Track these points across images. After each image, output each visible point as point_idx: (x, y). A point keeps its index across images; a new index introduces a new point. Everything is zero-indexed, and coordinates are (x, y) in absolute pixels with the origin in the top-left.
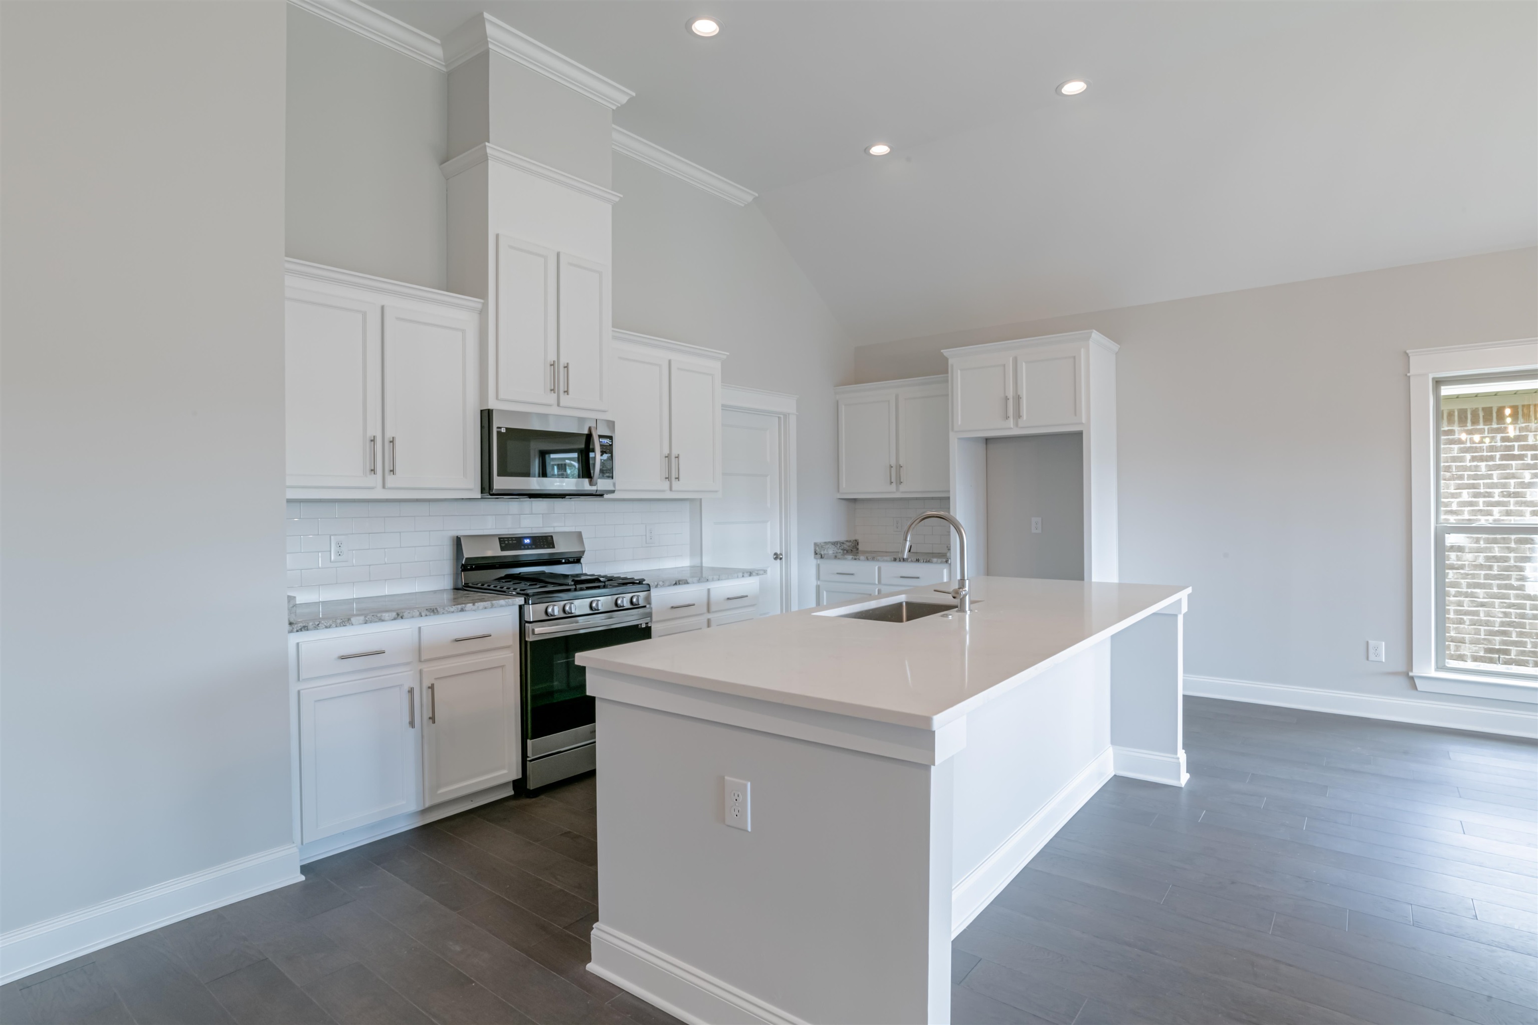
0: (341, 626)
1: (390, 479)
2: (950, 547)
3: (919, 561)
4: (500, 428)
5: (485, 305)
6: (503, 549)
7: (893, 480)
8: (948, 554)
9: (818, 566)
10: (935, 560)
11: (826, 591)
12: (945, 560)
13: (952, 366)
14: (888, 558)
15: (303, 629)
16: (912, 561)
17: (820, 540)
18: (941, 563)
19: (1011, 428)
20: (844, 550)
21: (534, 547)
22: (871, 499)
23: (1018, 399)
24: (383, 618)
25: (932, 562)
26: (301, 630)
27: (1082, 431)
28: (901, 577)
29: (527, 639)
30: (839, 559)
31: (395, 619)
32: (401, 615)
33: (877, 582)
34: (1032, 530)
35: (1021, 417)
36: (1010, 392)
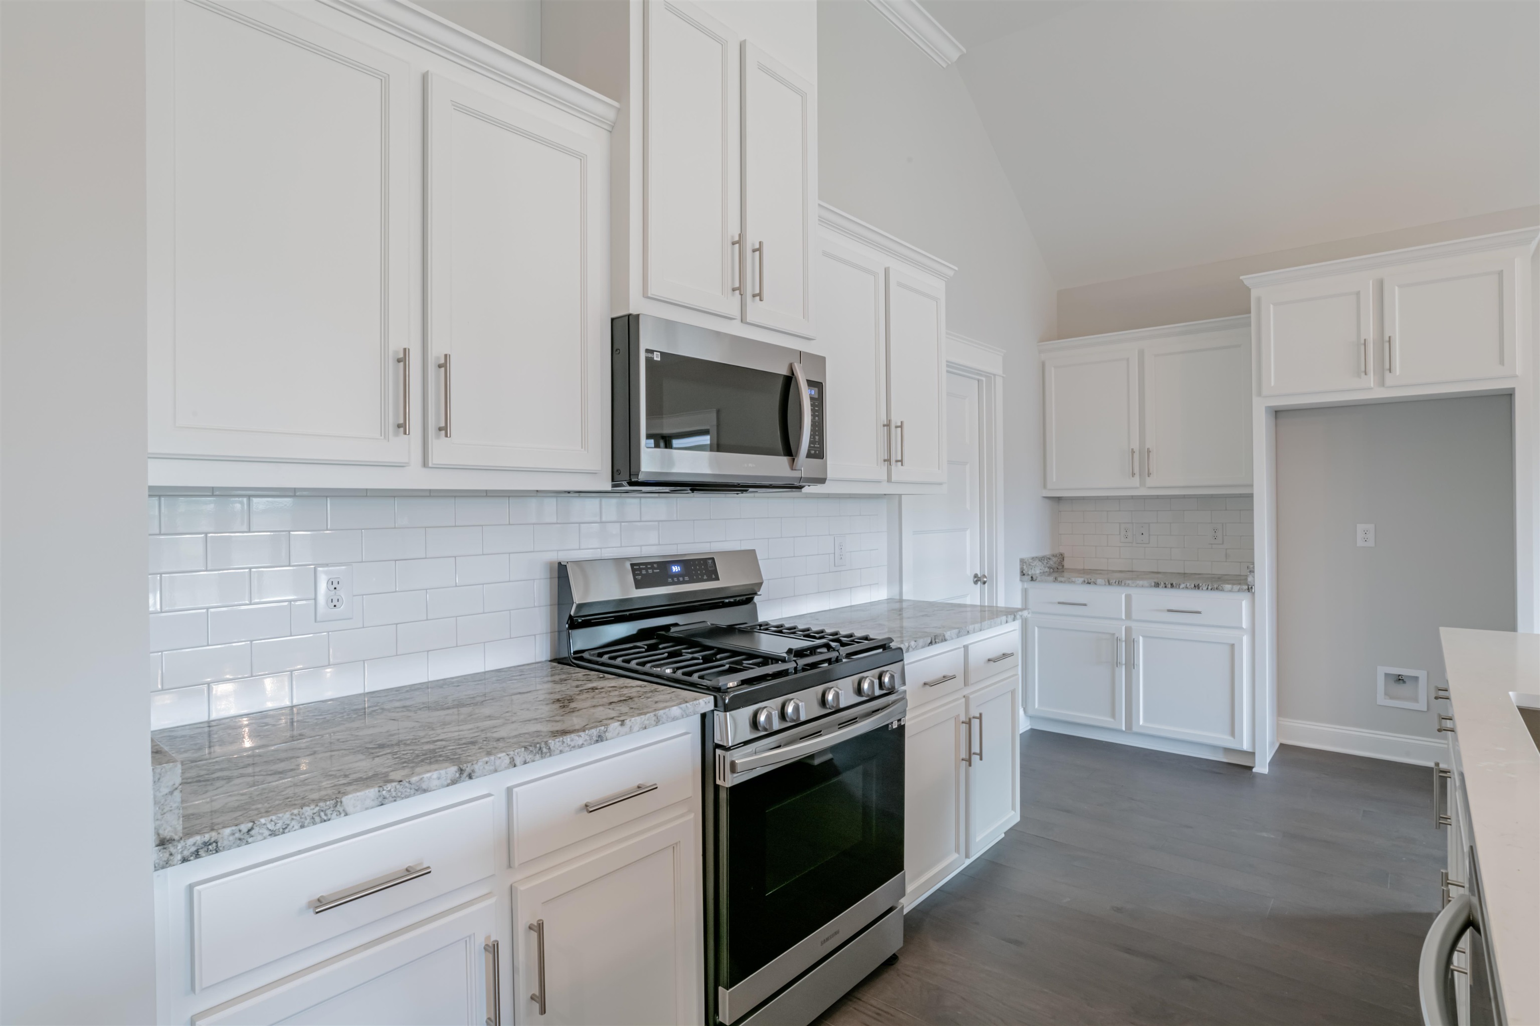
0: (314, 823)
1: (438, 446)
2: (1254, 567)
3: (1199, 588)
4: (652, 352)
5: (623, 113)
6: (639, 585)
7: (1137, 470)
8: (1250, 579)
9: (1025, 592)
10: (1228, 587)
11: (1038, 627)
12: (1247, 587)
13: (1259, 300)
14: (1145, 583)
15: (201, 852)
16: (1187, 588)
17: (1027, 555)
18: (1238, 591)
20: (1050, 568)
21: (687, 578)
22: (1082, 497)
23: (1385, 343)
24: (424, 786)
25: (1222, 590)
26: (197, 854)
27: (1514, 389)
28: (1169, 611)
29: (718, 782)
31: (454, 782)
32: (468, 770)
33: (1124, 617)
34: (1360, 543)
35: (1390, 371)
36: (1370, 333)
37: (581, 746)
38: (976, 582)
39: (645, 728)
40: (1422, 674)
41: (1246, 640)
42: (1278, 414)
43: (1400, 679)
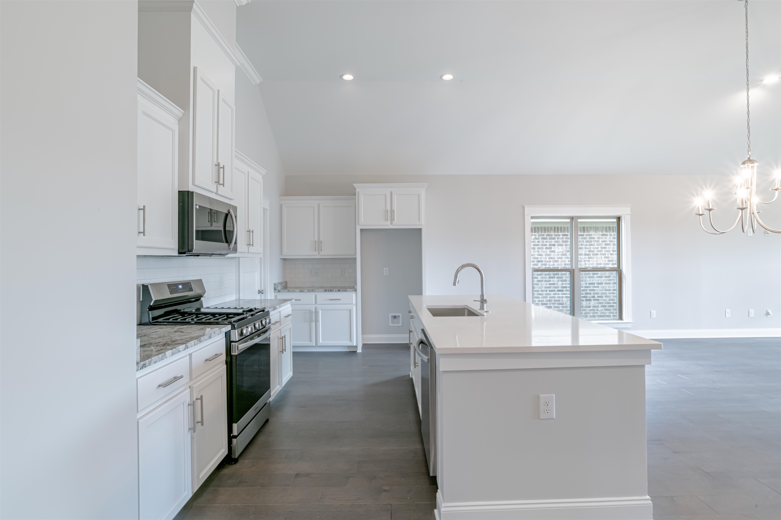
2: (357, 283)
3: (340, 291)
4: (196, 205)
6: (171, 293)
7: (316, 248)
8: (355, 287)
9: (276, 297)
10: (349, 290)
12: (354, 290)
13: (358, 192)
14: (322, 290)
16: (336, 291)
17: (276, 281)
19: (388, 225)
20: (283, 287)
21: (184, 290)
22: (295, 259)
23: (392, 211)
25: (347, 291)
26: (142, 368)
27: (422, 228)
28: (330, 300)
29: (232, 354)
30: (291, 292)
33: (314, 304)
34: (385, 274)
35: (394, 220)
36: (389, 208)
38: (259, 293)
40: (400, 315)
41: (354, 308)
42: (362, 230)
43: (395, 317)
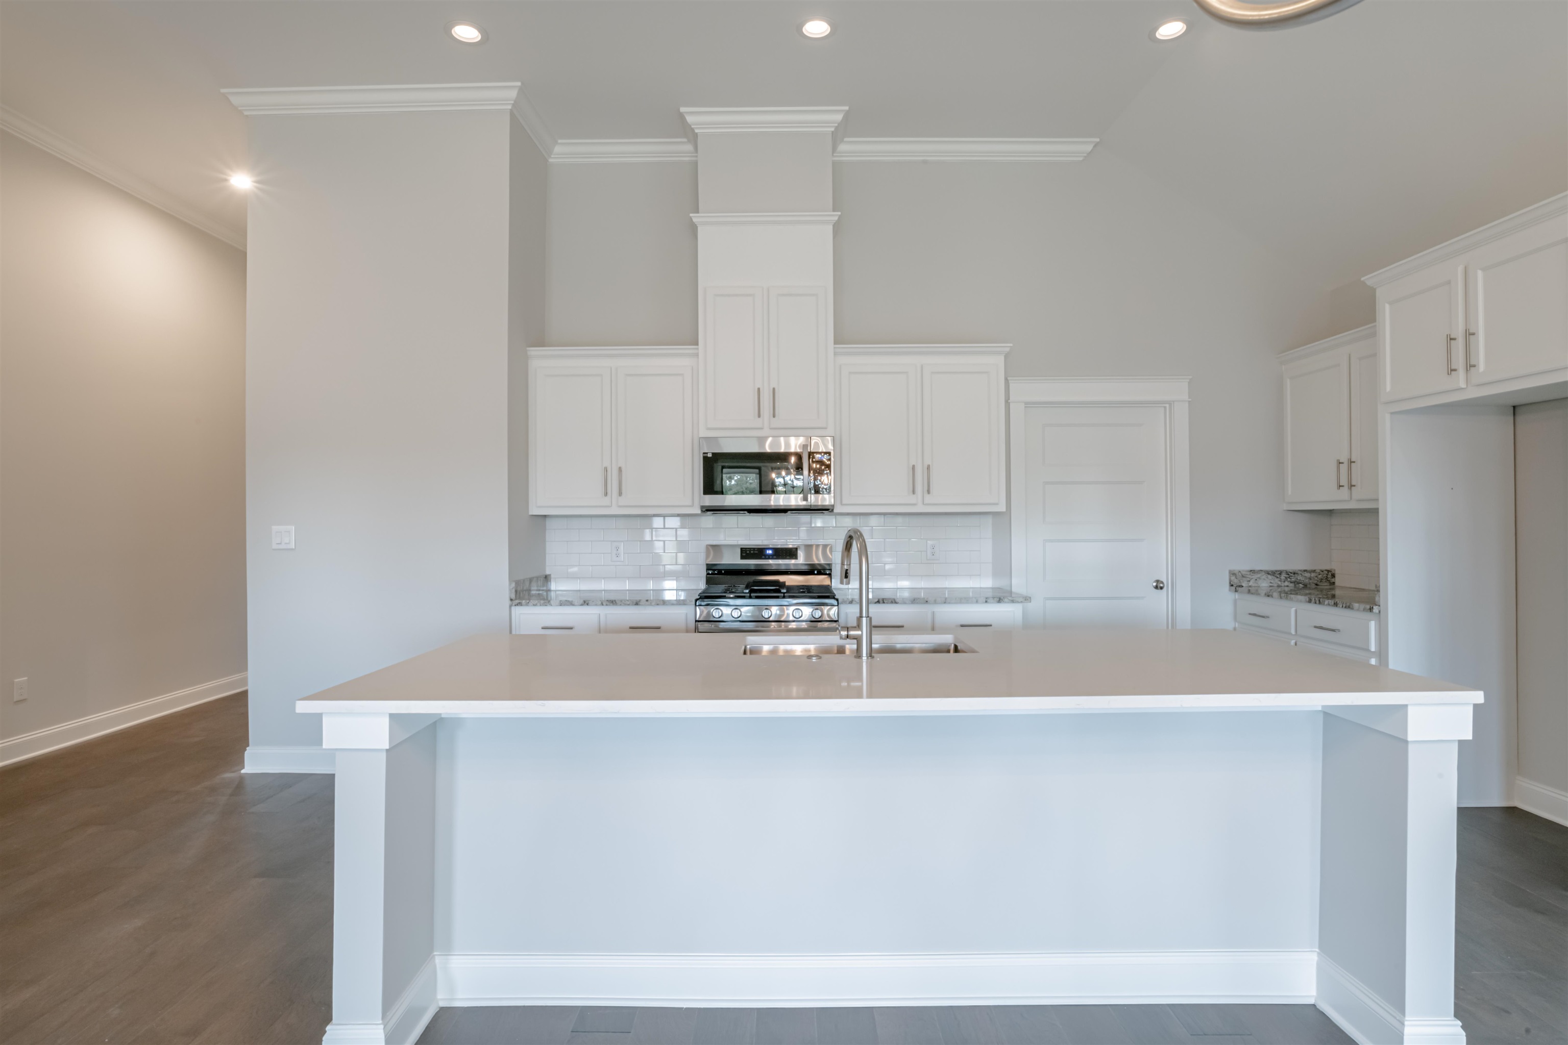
0: (543, 605)
1: (619, 499)
2: (1379, 586)
3: (1337, 606)
4: (707, 453)
5: (698, 350)
6: (742, 557)
8: (1378, 597)
9: (1235, 602)
10: (1356, 605)
12: (1368, 607)
13: (1380, 304)
15: (519, 605)
16: (1329, 605)
17: (1245, 568)
18: (1364, 610)
19: (1460, 389)
21: (775, 557)
23: (1469, 334)
24: (573, 603)
25: (1352, 609)
26: (517, 605)
30: (1252, 594)
31: (582, 605)
32: (587, 602)
33: (1293, 632)
35: (1475, 367)
36: (1459, 325)
37: (629, 605)
38: (1155, 588)
39: (658, 605)
